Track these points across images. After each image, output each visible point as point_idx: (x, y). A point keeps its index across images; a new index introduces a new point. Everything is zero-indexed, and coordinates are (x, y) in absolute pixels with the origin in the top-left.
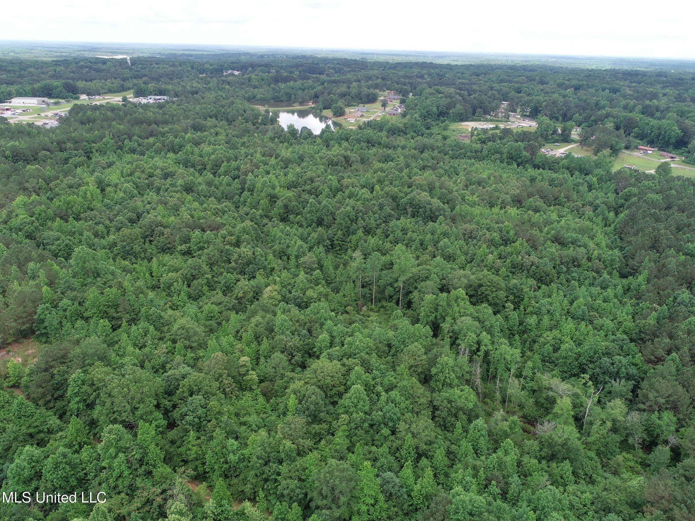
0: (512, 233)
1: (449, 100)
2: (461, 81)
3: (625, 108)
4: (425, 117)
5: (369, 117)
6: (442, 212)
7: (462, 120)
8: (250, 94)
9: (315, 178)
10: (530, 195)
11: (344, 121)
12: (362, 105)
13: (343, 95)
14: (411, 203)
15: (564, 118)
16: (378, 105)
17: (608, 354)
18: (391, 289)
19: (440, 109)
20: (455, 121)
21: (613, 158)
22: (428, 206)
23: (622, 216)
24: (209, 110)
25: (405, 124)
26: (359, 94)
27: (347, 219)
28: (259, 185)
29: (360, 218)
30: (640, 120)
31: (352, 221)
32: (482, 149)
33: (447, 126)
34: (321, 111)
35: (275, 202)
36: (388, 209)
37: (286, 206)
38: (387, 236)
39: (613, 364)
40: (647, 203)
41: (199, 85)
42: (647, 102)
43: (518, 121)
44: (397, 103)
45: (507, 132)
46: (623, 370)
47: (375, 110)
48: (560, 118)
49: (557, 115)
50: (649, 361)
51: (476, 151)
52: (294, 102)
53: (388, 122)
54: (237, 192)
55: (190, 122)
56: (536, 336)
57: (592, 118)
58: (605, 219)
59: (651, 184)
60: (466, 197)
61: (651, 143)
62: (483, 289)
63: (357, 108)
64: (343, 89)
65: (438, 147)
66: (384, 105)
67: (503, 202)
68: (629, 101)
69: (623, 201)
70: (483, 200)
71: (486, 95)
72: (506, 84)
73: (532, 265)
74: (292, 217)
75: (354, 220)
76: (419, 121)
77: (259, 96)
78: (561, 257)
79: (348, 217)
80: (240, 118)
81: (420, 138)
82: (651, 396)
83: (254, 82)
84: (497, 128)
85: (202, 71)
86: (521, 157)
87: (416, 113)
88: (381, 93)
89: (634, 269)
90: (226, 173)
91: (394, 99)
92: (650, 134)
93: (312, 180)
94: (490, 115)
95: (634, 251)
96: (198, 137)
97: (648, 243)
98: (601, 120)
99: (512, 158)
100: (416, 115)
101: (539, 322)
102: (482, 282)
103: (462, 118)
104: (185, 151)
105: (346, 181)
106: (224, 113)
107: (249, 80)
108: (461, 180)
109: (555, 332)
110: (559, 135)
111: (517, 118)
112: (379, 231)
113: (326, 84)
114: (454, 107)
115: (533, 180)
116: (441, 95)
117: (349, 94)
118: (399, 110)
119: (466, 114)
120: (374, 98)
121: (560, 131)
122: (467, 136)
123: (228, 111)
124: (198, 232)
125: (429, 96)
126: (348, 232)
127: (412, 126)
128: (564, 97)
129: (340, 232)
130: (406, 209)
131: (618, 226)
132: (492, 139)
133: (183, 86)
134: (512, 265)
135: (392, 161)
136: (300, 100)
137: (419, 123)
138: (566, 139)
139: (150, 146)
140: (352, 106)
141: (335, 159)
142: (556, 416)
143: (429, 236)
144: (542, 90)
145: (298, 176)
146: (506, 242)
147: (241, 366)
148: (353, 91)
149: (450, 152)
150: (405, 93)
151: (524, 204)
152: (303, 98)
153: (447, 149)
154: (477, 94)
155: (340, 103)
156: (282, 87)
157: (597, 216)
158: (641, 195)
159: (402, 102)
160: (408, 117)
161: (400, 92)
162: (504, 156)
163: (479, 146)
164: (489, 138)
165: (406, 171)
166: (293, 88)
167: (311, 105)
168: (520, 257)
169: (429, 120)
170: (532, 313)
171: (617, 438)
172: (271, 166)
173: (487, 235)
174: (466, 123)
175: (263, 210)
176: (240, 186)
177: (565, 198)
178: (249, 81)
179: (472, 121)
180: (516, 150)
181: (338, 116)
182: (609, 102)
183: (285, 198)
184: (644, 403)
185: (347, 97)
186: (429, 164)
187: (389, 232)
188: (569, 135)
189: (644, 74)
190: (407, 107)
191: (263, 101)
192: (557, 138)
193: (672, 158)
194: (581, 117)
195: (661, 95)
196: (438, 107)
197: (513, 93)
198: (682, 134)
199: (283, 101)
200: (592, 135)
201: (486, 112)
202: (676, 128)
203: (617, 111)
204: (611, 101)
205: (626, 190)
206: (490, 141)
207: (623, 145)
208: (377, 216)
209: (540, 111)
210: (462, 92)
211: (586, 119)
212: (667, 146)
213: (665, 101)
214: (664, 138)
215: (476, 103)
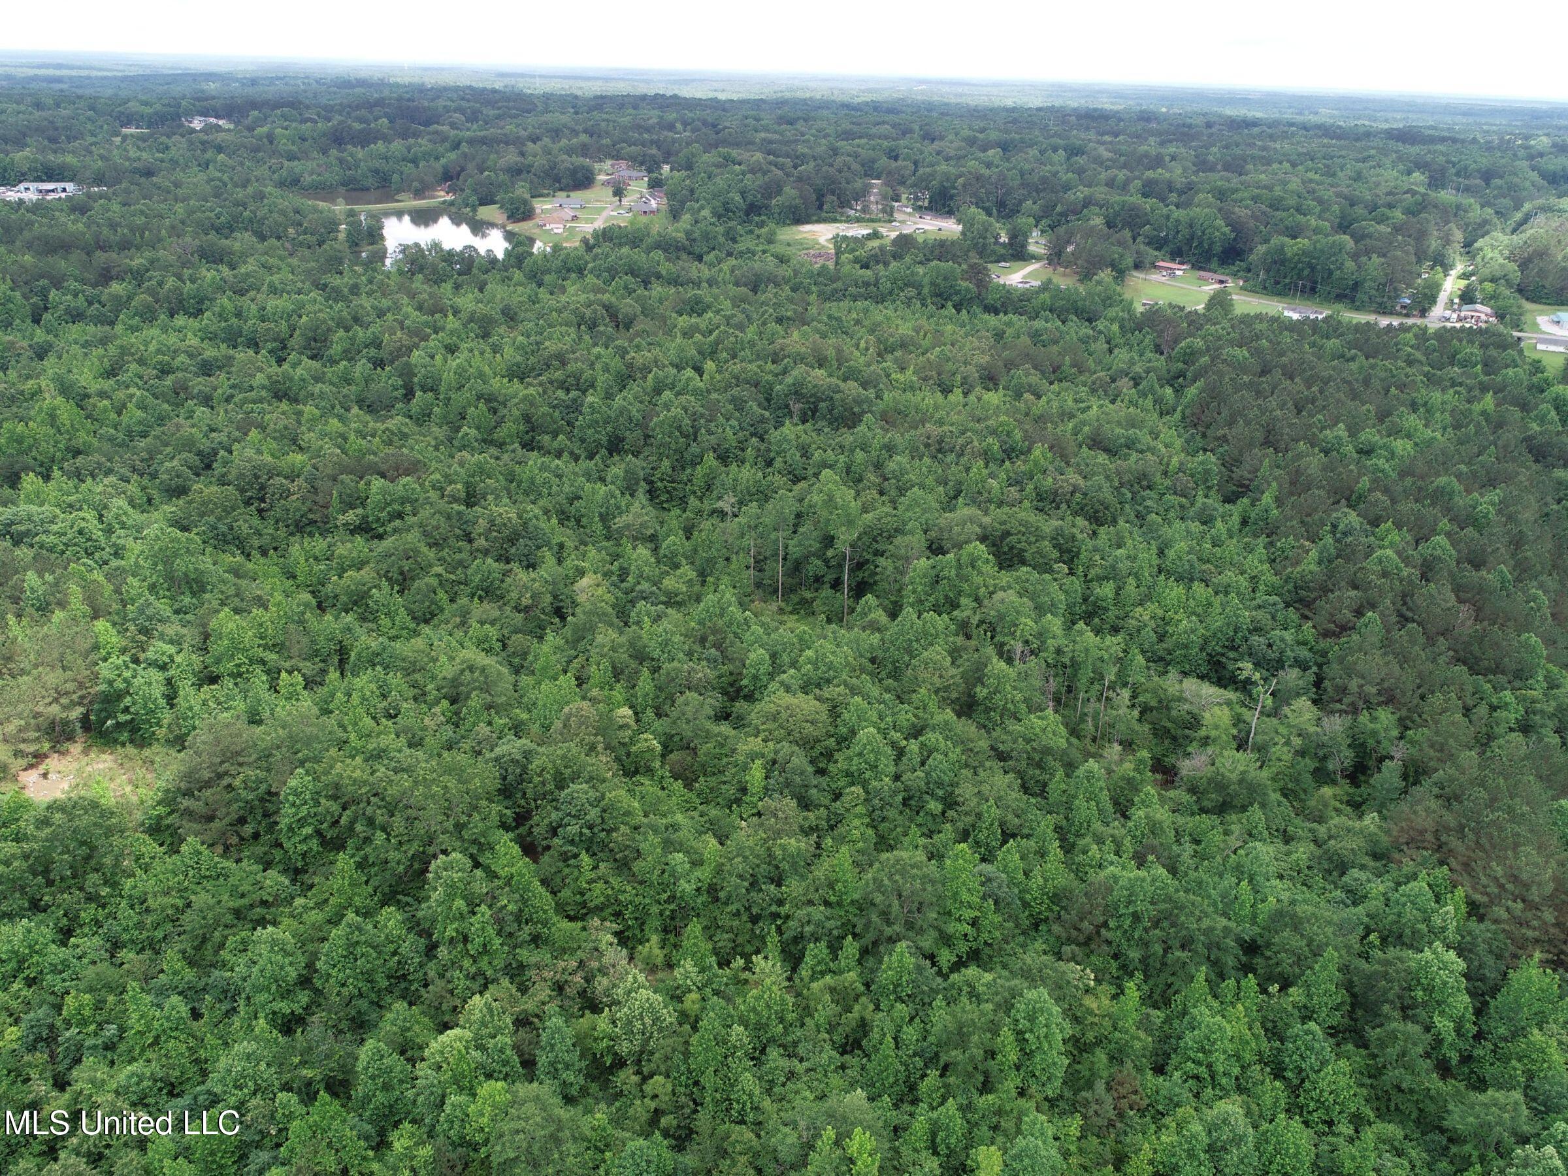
0: (1018, 435)
1: (761, 178)
2: (763, 135)
3: (1110, 183)
4: (722, 216)
5: (593, 221)
7: (799, 221)
8: (284, 172)
11: (534, 231)
12: (564, 194)
13: (516, 172)
14: (796, 393)
15: (999, 211)
16: (601, 192)
17: (1258, 630)
18: (819, 562)
19: (750, 198)
20: (785, 224)
22: (835, 397)
23: (1192, 392)
24: (212, 215)
25: (687, 233)
26: (552, 169)
27: (677, 434)
29: (703, 431)
30: (1153, 211)
31: (687, 437)
32: (875, 279)
33: (773, 233)
34: (474, 210)
35: (495, 410)
37: (527, 417)
38: (769, 463)
39: (1270, 646)
41: (145, 155)
42: (1150, 174)
43: (913, 218)
44: (642, 188)
45: (903, 243)
46: (1289, 653)
47: (598, 204)
48: (994, 211)
49: (988, 204)
50: (1326, 634)
51: (866, 284)
52: (399, 191)
54: (396, 393)
55: (191, 242)
56: (1117, 617)
57: (1059, 209)
58: (1158, 400)
60: (892, 376)
61: (1177, 254)
62: (1012, 539)
63: (556, 201)
64: (511, 157)
65: (783, 278)
66: (617, 192)
67: (965, 381)
68: (1116, 171)
69: (1181, 365)
70: (925, 379)
71: (831, 165)
72: (863, 141)
73: (1073, 493)
74: (546, 439)
75: (691, 436)
77: (307, 179)
78: (1118, 473)
79: (679, 428)
80: (291, 230)
82: (1353, 685)
83: (284, 145)
84: (875, 235)
85: (128, 120)
86: (957, 293)
87: (702, 207)
88: (597, 166)
89: (1241, 485)
90: (350, 355)
91: (632, 178)
92: (1175, 237)
93: (562, 360)
94: (852, 209)
95: (1236, 452)
97: (1260, 436)
98: (1075, 213)
99: (941, 294)
100: (706, 213)
101: (1117, 594)
102: (1008, 526)
103: (799, 216)
104: (217, 309)
105: (637, 357)
106: (251, 221)
107: (271, 138)
108: (867, 342)
109: (1152, 607)
110: (1003, 245)
111: (909, 214)
112: (748, 454)
113: (464, 147)
114: (778, 194)
115: (999, 335)
116: (740, 167)
117: (528, 169)
118: (655, 203)
119: (806, 208)
120: (585, 178)
121: (1004, 239)
122: (820, 255)
124: (377, 483)
125: (716, 171)
126: (682, 462)
127: (704, 236)
128: (988, 166)
129: (666, 463)
130: (787, 406)
131: (1188, 411)
132: (881, 258)
133: (102, 157)
135: (708, 310)
136: (416, 184)
138: (1018, 253)
139: (120, 304)
140: (544, 195)
141: (586, 312)
142: (1206, 742)
144: (938, 153)
145: (525, 351)
146: (1010, 453)
147: (621, 727)
148: (537, 163)
150: (652, 166)
152: (422, 182)
153: (805, 282)
154: (811, 163)
155: (521, 190)
156: (360, 156)
157: (1144, 395)
158: (1213, 350)
159: (655, 184)
160: (686, 217)
161: (641, 164)
162: (926, 291)
163: (864, 274)
164: (876, 255)
166: (386, 158)
167: (443, 195)
168: (1049, 480)
169: (731, 223)
170: (1101, 579)
171: (1309, 764)
172: (452, 333)
173: (976, 443)
174: (808, 228)
176: (400, 383)
177: (1073, 366)
178: (271, 143)
179: (819, 221)
180: (946, 279)
181: (519, 221)
182: (1076, 175)
184: (1340, 701)
185: (527, 176)
187: (772, 455)
188: (1024, 246)
189: (1115, 116)
190: (670, 196)
192: (1003, 251)
193: (1221, 282)
194: (1036, 207)
195: (1167, 159)
196: (743, 194)
197: (884, 161)
198: (1233, 235)
199: (368, 189)
200: (1068, 242)
201: (844, 203)
202: (1220, 222)
203: (1100, 193)
204: (1080, 172)
205: (1183, 344)
206: (878, 262)
207: (1129, 261)
208: (734, 422)
209: (952, 197)
210: (781, 160)
211: (1047, 211)
212: (1209, 260)
213: (1179, 171)
214: (1201, 243)
215: (819, 182)
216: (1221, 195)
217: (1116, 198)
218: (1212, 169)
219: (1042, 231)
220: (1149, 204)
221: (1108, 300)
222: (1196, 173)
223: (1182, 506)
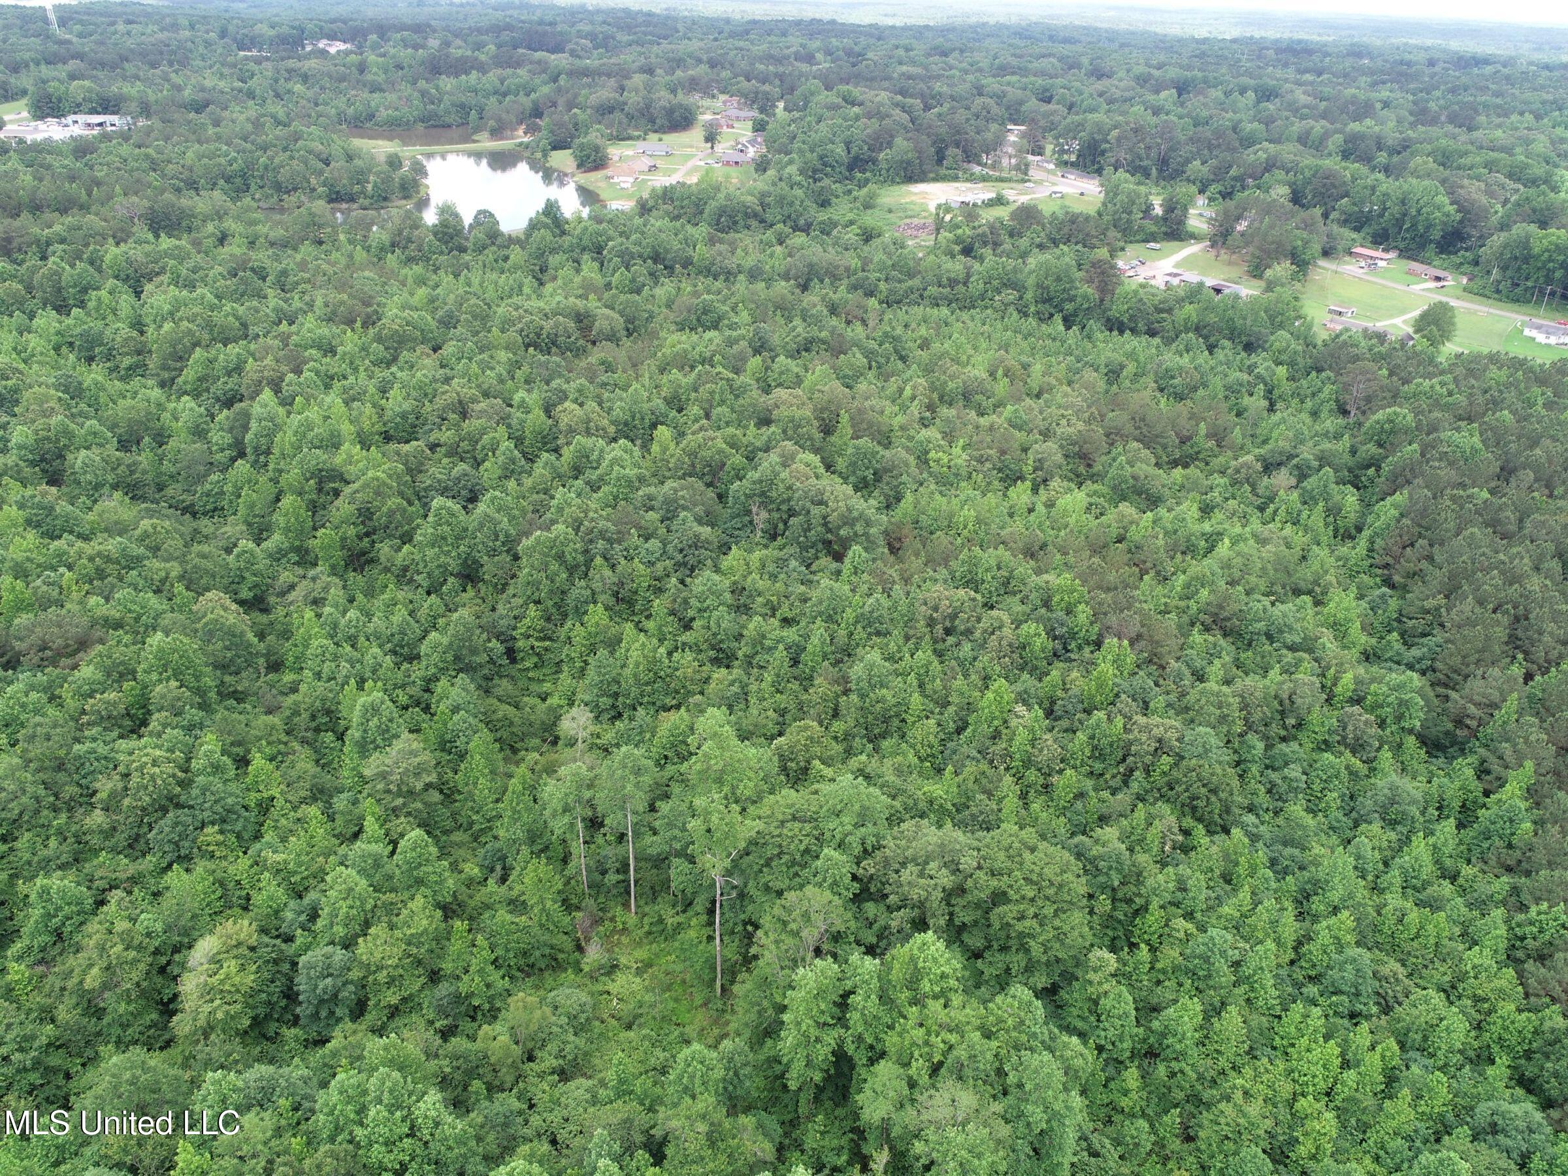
0: (1083, 613)
1: (874, 124)
2: (904, 69)
3: (1303, 139)
4: (815, 171)
5: (668, 173)
6: (859, 528)
7: (910, 179)
8: (360, 107)
9: (474, 401)
10: (1113, 436)
11: (603, 184)
12: (656, 136)
13: (605, 110)
14: (763, 494)
15: (1160, 171)
16: (695, 136)
19: (854, 150)
20: (893, 182)
21: (1298, 285)
22: (816, 511)
23: (1388, 510)
24: (222, 160)
25: (763, 195)
26: (648, 107)
27: (554, 566)
28: (285, 439)
29: (598, 560)
30: (1354, 179)
31: (572, 570)
32: (968, 276)
33: (872, 196)
34: (545, 156)
35: (337, 493)
36: (689, 525)
37: (366, 514)
38: (685, 628)
40: (1451, 464)
41: (221, 84)
42: (1355, 127)
43: (1052, 178)
44: (744, 131)
45: (1027, 215)
47: (687, 152)
48: (1154, 171)
49: (1145, 163)
51: (952, 283)
52: (477, 130)
53: (717, 189)
54: (217, 458)
55: (139, 203)
57: (1233, 172)
58: (1333, 512)
59: (1438, 387)
60: (932, 455)
61: (1381, 239)
63: (640, 146)
64: (606, 92)
65: (847, 269)
66: (711, 138)
67: (1039, 466)
68: (1312, 122)
69: (1373, 451)
70: (980, 460)
71: (968, 108)
72: (1015, 78)
74: (384, 549)
75: (580, 569)
76: (799, 184)
77: (383, 114)
78: (1244, 703)
79: (560, 557)
80: (313, 180)
81: (799, 239)
83: (374, 75)
84: (999, 201)
86: (1072, 299)
87: (791, 162)
88: (707, 102)
90: (201, 385)
91: (738, 119)
92: (1381, 215)
93: (464, 411)
94: (979, 164)
96: (147, 255)
98: (1254, 178)
99: (1049, 300)
100: (792, 170)
103: (911, 174)
105: (569, 413)
106: (266, 168)
107: (362, 67)
108: (914, 388)
110: (1156, 218)
111: (1049, 171)
112: (659, 605)
113: (562, 80)
114: (890, 145)
116: (856, 109)
117: (620, 106)
118: (751, 152)
119: (921, 165)
120: (686, 119)
121: (1158, 211)
122: (924, 227)
123: (277, 161)
125: (827, 114)
126: (561, 609)
127: (781, 200)
128: (1156, 112)
129: (534, 610)
130: (748, 512)
131: (1379, 543)
132: (991, 238)
134: (1095, 748)
135: (715, 326)
136: (492, 123)
137: (799, 192)
138: (1174, 231)
140: (630, 138)
141: (548, 325)
143: (819, 632)
144: (1101, 95)
145: (426, 393)
146: (1066, 645)
148: (633, 99)
149: (882, 286)
150: (766, 107)
151: (1097, 467)
152: (499, 120)
153: (874, 276)
154: (947, 106)
155: (594, 136)
156: (448, 88)
157: (1311, 502)
159: (759, 127)
160: (771, 173)
161: (754, 102)
162: (1029, 295)
163: (956, 266)
164: (984, 235)
165: (755, 362)
166: (475, 92)
167: (521, 136)
168: (1119, 721)
169: (826, 182)
172: (343, 359)
175: (287, 530)
177: (1209, 436)
178: (361, 72)
179: (936, 180)
180: (1059, 279)
181: (590, 170)
182: (1263, 126)
183: (366, 485)
185: (617, 115)
186: (823, 334)
187: (691, 613)
188: (1181, 222)
190: (770, 143)
191: (396, 128)
192: (1154, 229)
193: (1438, 279)
194: (1205, 169)
195: (1378, 106)
196: (848, 145)
197: (1033, 104)
198: (1459, 216)
199: (449, 126)
200: (1238, 218)
201: (971, 156)
202: (1443, 199)
203: (1288, 151)
204: (1268, 122)
205: (1380, 415)
206: (985, 244)
207: (1317, 248)
208: (654, 544)
209: (1103, 153)
210: (909, 101)
211: (1219, 174)
212: (1422, 247)
213: (1391, 124)
214: (1414, 225)
215: (943, 130)
216: (1445, 159)
217: (1308, 161)
218: (1434, 121)
219: (1211, 199)
220: (1349, 170)
221: (1278, 318)
222: (1413, 125)
223: (1353, 774)
